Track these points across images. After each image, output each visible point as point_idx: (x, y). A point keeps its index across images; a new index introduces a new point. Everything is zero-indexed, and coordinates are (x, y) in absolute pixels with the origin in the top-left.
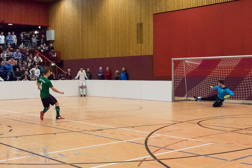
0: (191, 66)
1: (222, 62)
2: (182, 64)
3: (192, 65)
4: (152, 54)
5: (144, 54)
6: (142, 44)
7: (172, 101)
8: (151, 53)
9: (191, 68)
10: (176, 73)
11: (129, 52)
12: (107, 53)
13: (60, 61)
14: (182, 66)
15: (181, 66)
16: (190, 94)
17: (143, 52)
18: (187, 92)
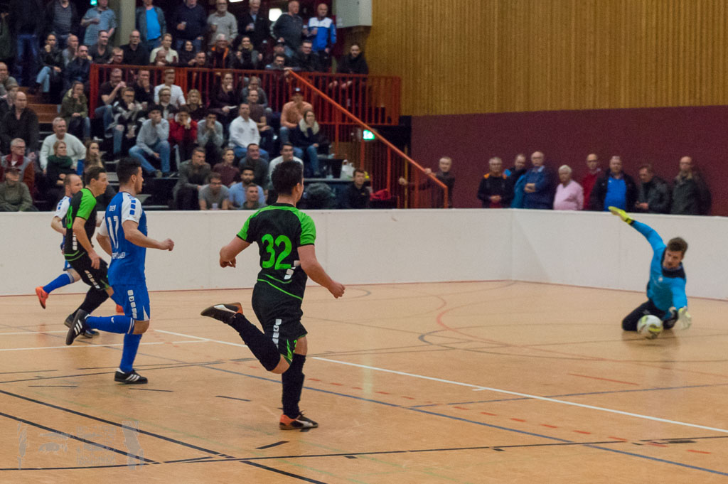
13: (395, 122)
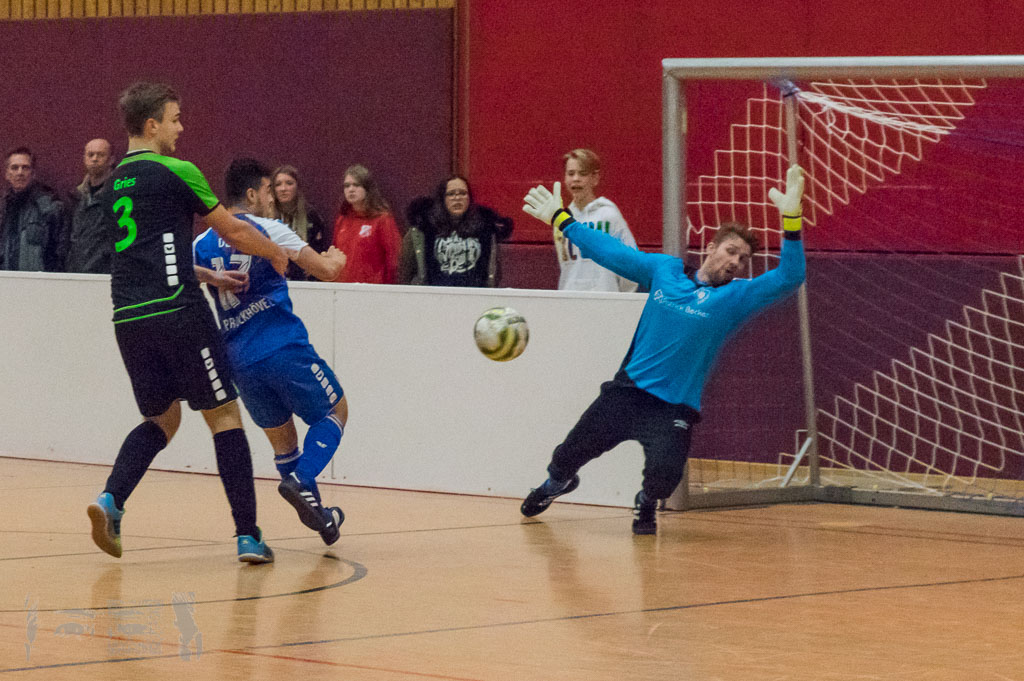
10: (708, 210)
18: (818, 404)
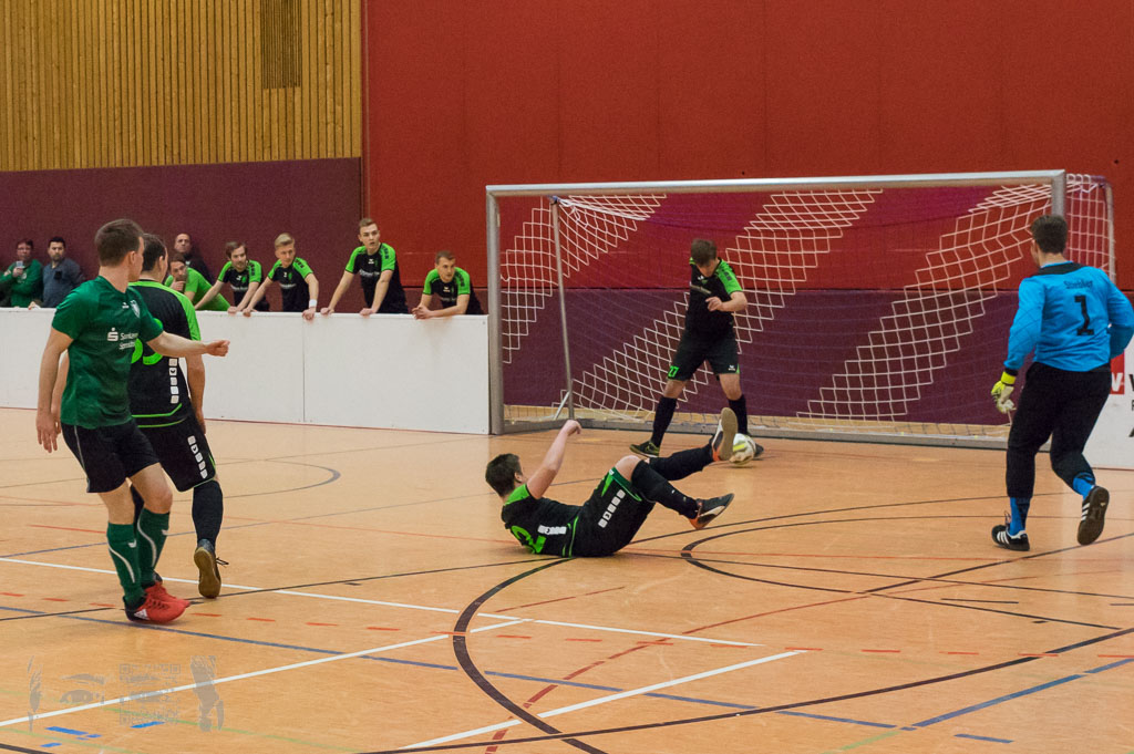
0: (593, 231)
1: (774, 210)
2: (545, 220)
3: (601, 224)
4: (357, 153)
5: (306, 150)
6: (298, 89)
7: (490, 433)
8: (351, 148)
9: (592, 239)
10: (512, 268)
11: (213, 138)
12: (77, 142)
14: (545, 228)
15: (537, 227)
16: (588, 392)
17: (298, 139)
18: (572, 377)
